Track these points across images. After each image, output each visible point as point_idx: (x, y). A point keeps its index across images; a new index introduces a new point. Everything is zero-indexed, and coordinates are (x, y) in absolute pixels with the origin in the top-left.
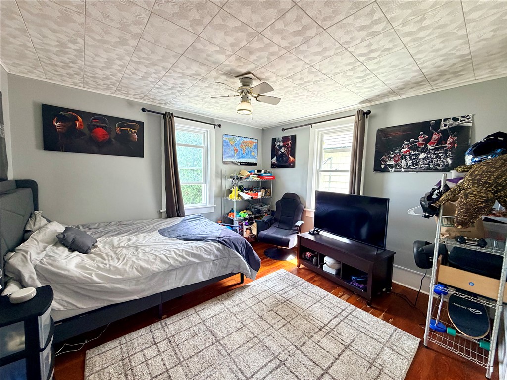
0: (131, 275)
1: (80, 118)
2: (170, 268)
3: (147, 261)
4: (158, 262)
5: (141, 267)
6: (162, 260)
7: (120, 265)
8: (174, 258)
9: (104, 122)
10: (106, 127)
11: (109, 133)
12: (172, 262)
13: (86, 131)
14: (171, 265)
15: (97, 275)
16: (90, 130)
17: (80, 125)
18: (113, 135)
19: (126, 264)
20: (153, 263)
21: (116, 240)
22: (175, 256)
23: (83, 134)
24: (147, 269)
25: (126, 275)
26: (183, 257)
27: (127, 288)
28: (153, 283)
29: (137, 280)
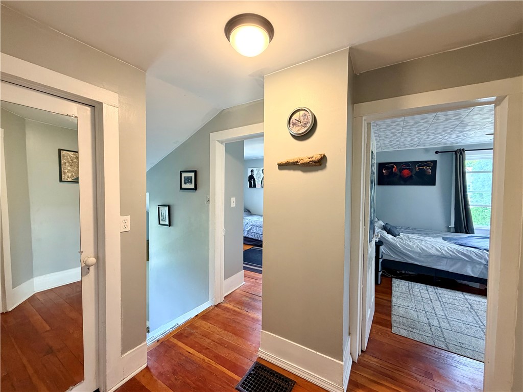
0: (416, 250)
1: (395, 166)
2: (443, 256)
3: (427, 247)
4: (434, 249)
5: (422, 248)
6: (436, 249)
7: (411, 244)
8: (446, 251)
9: (409, 165)
10: (409, 168)
11: (411, 172)
12: (444, 252)
13: (399, 173)
14: (443, 254)
15: (399, 244)
16: (401, 172)
17: (395, 170)
18: (414, 172)
19: (414, 244)
20: (430, 249)
21: (411, 236)
22: (447, 250)
23: (396, 174)
24: (426, 251)
25: (413, 249)
26: (453, 252)
27: (414, 256)
28: (429, 260)
29: (419, 254)
